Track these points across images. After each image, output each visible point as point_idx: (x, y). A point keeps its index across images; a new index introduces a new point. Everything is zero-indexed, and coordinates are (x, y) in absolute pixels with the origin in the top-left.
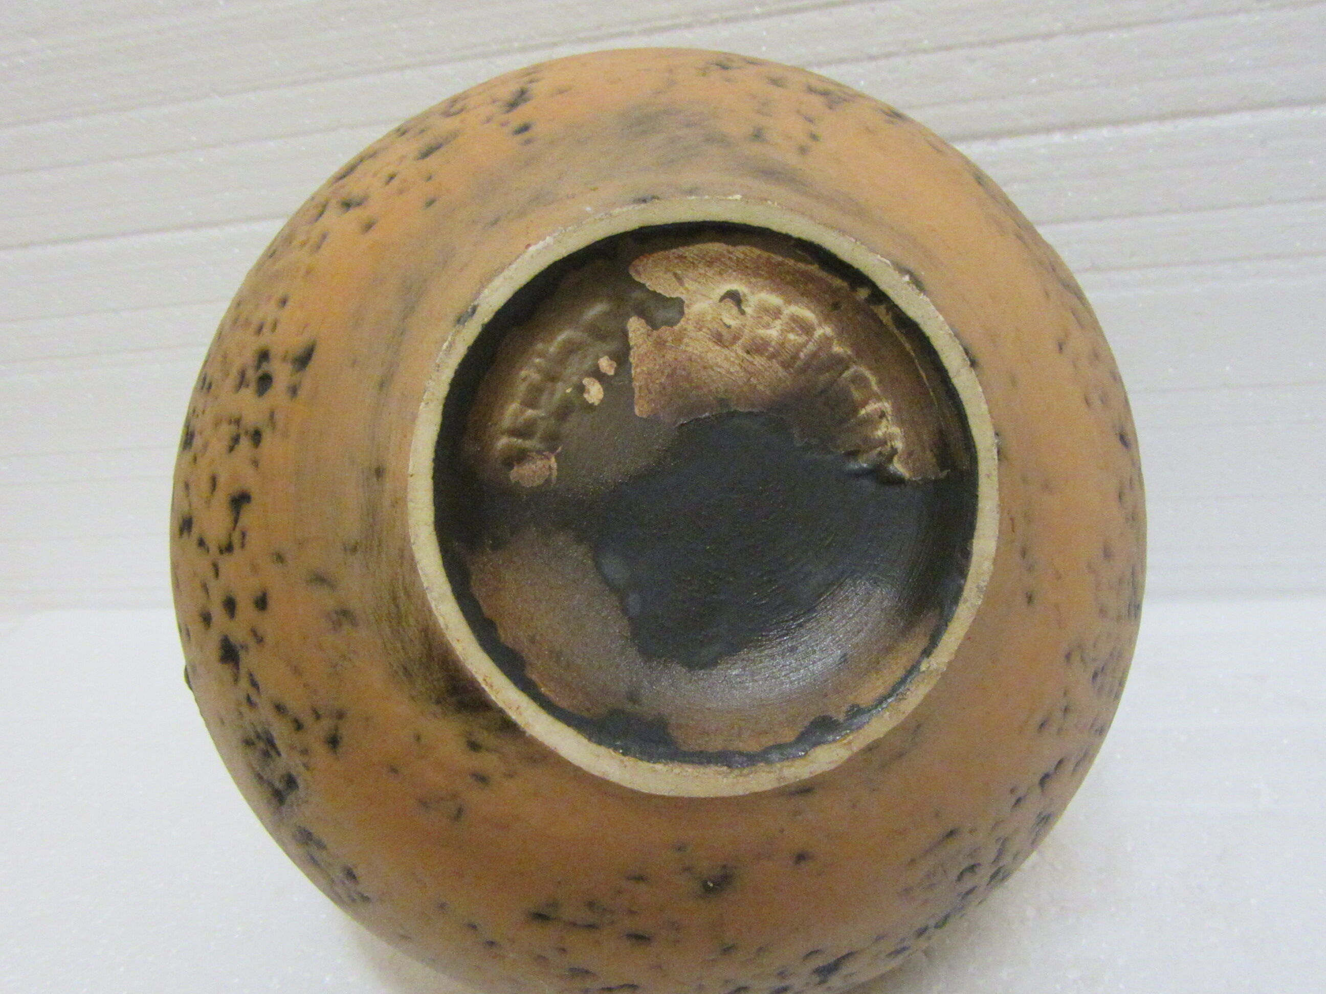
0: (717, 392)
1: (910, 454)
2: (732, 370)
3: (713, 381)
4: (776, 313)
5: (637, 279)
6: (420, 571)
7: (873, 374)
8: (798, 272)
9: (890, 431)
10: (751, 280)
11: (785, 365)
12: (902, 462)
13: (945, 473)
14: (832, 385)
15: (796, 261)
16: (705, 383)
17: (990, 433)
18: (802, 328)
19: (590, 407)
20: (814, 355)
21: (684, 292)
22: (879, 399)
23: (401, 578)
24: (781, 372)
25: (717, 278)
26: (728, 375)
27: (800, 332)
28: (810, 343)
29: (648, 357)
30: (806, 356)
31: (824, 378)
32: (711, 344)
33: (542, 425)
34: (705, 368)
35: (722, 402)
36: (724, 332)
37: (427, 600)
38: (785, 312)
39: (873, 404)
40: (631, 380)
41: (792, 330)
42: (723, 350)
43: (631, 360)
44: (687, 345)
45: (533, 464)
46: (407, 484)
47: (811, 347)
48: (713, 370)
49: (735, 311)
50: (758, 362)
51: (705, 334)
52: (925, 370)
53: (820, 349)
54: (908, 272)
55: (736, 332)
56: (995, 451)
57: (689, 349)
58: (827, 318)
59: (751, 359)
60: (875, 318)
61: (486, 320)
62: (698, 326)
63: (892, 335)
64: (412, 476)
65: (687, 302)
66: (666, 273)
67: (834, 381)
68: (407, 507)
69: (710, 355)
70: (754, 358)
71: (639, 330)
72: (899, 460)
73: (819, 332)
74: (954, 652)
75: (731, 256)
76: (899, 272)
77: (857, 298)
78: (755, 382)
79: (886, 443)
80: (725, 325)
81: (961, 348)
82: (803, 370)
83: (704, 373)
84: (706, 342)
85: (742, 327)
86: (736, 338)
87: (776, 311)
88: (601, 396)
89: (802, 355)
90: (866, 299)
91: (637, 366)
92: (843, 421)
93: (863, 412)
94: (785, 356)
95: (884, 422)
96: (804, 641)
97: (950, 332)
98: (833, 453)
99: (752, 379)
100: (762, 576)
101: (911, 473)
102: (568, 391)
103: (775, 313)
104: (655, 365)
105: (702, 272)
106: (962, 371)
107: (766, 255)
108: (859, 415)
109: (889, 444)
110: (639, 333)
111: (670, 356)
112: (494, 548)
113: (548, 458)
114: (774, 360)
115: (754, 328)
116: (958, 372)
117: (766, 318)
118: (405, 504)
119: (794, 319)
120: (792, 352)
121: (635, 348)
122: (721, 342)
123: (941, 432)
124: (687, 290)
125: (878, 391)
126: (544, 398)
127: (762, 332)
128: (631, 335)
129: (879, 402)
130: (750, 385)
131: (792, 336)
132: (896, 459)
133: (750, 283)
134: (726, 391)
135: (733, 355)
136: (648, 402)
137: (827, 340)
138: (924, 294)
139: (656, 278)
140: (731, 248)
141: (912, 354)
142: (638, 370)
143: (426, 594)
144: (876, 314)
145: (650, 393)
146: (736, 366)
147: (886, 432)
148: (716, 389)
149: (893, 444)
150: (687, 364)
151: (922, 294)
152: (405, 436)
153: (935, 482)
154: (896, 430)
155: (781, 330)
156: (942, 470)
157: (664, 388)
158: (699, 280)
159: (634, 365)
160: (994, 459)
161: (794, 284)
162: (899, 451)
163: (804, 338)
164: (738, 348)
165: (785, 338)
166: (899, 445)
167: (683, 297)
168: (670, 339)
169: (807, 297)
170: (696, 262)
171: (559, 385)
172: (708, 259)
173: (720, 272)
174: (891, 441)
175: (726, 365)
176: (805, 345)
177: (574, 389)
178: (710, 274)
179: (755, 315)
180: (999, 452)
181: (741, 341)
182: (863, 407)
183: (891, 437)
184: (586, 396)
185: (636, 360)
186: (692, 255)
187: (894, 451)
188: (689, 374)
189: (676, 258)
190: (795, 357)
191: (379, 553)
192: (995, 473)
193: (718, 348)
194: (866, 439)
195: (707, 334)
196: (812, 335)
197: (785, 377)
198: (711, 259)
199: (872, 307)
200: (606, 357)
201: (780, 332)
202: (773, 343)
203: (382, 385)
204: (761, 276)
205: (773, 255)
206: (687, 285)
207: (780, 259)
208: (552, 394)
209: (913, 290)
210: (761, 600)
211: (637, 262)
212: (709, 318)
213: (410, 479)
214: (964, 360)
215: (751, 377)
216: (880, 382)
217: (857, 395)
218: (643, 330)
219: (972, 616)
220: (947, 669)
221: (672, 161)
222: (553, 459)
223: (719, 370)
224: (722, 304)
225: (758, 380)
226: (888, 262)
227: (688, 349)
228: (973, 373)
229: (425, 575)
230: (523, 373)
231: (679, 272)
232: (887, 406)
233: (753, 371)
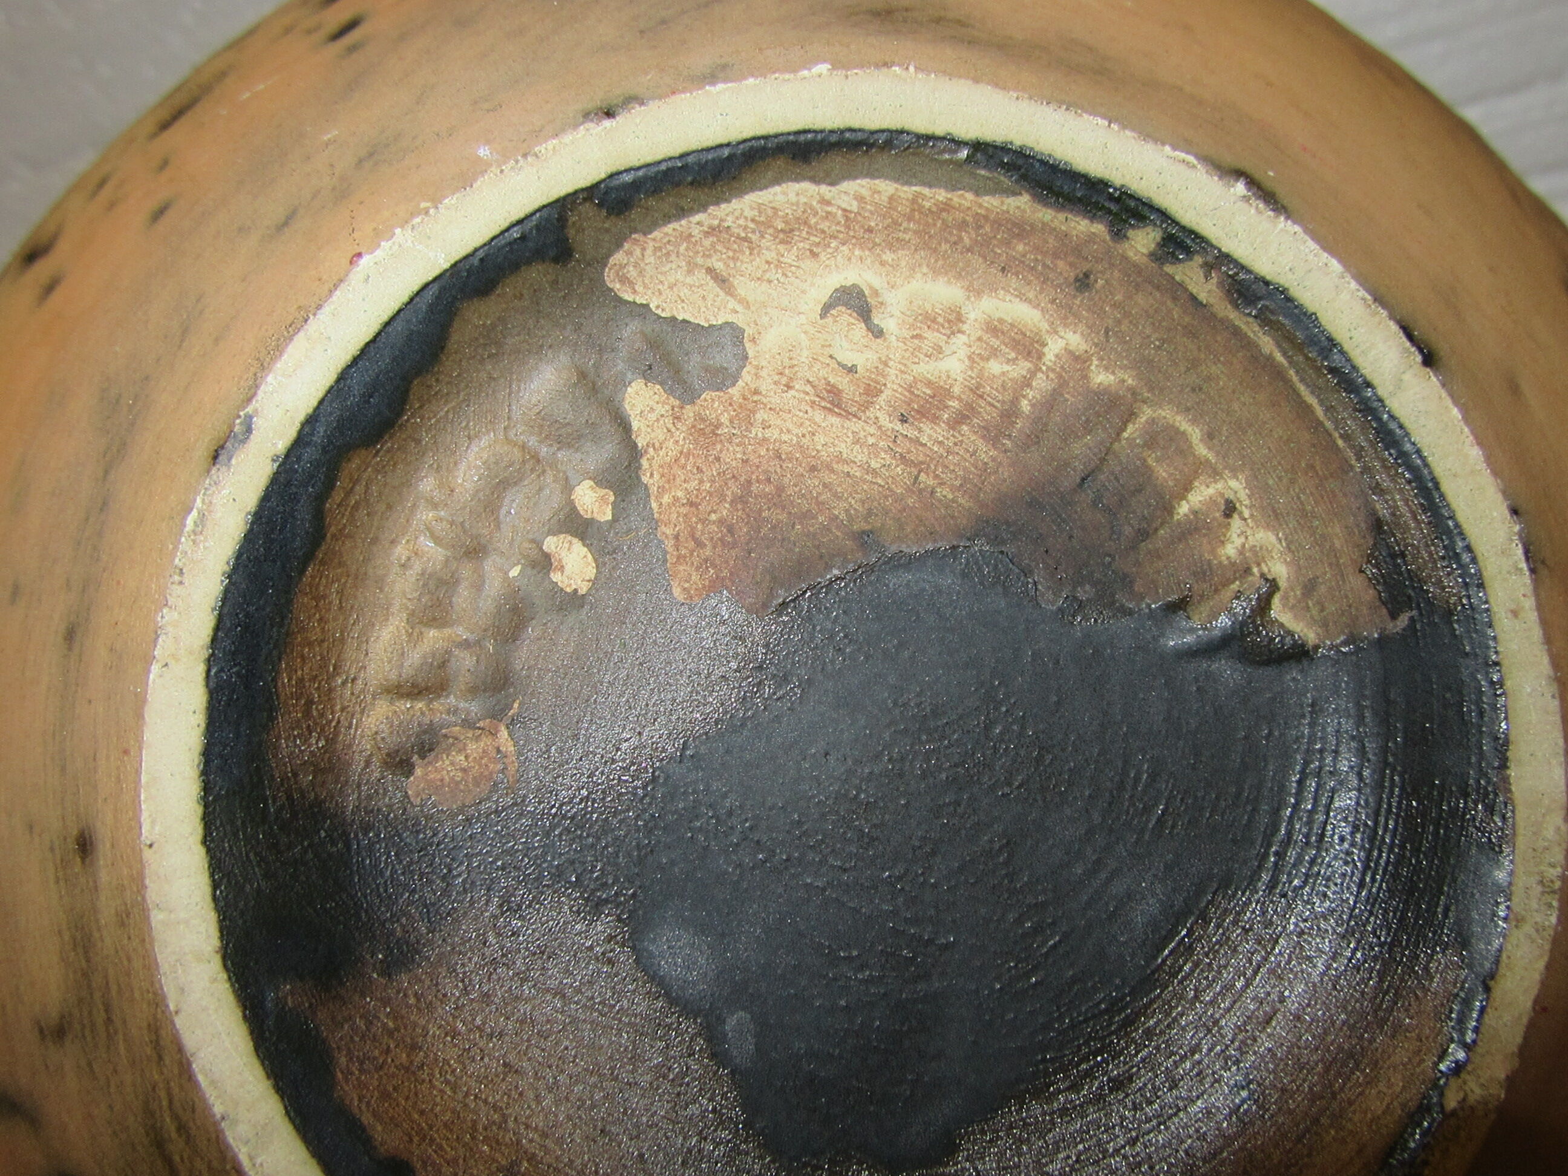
0: (851, 518)
1: (1310, 588)
2: (874, 464)
3: (837, 496)
4: (954, 321)
5: (628, 297)
6: (200, 1078)
7: (1194, 421)
8: (986, 218)
9: (1251, 541)
10: (884, 257)
11: (993, 434)
12: (1293, 607)
13: (1403, 620)
14: (1103, 460)
15: (977, 194)
16: (818, 503)
17: (1499, 510)
18: (1015, 345)
19: (574, 601)
20: (1051, 402)
21: (739, 308)
22: (1216, 474)
23: (163, 1094)
24: (986, 452)
25: (808, 264)
26: (869, 478)
27: (1013, 355)
28: (1040, 375)
29: (683, 467)
30: (1033, 406)
31: (1082, 448)
32: (818, 416)
33: (465, 662)
34: (813, 469)
35: (865, 539)
36: (842, 381)
37: (228, 1147)
38: (972, 316)
39: (1203, 488)
40: (654, 524)
41: (994, 353)
42: (847, 424)
43: (645, 479)
44: (766, 426)
45: (460, 751)
46: (143, 867)
47: (1042, 384)
48: (833, 471)
49: (859, 329)
50: (930, 436)
51: (802, 395)
52: (1315, 390)
53: (1063, 384)
54: (1239, 174)
55: (869, 378)
56: (1520, 551)
57: (773, 434)
58: (1067, 315)
59: (912, 433)
60: (1177, 290)
61: (281, 445)
62: (784, 380)
63: (1226, 324)
64: (151, 846)
65: (749, 331)
66: (690, 272)
67: (1106, 453)
68: (149, 924)
69: (820, 439)
70: (920, 430)
71: (652, 410)
72: (1284, 606)
73: (1053, 348)
74: (1516, 1050)
75: (829, 209)
76: (1220, 178)
77: (1131, 254)
78: (931, 482)
79: (1247, 571)
80: (844, 366)
81: (1394, 327)
82: (1034, 438)
83: (812, 482)
84: (807, 412)
85: (881, 367)
86: (872, 391)
87: (952, 317)
88: (591, 572)
89: (1025, 406)
90: (1152, 255)
91: (662, 490)
92: (1144, 534)
93: (1183, 509)
94: (988, 413)
95: (1236, 522)
96: (1143, 1060)
97: (1362, 293)
98: (1130, 613)
99: (923, 477)
100: (1019, 921)
101: (1320, 631)
102: (515, 572)
103: (949, 321)
104: (701, 482)
105: (770, 255)
106: (1407, 377)
107: (908, 191)
108: (1176, 517)
109: (1255, 570)
110: (653, 417)
111: (732, 456)
112: (388, 970)
113: (494, 734)
114: (965, 428)
115: (909, 363)
116: (1399, 384)
117: (932, 337)
118: (146, 919)
119: (994, 328)
120: (1003, 402)
121: (651, 450)
122: (839, 406)
123: (1377, 525)
124: (745, 303)
125: (1211, 456)
126: (462, 597)
127: (926, 369)
128: (635, 425)
129: (1215, 482)
130: (920, 491)
131: (995, 367)
132: (1276, 601)
133: (883, 264)
134: (870, 512)
135: (872, 430)
136: (697, 569)
137: (1079, 360)
138: (1287, 218)
139: (671, 288)
140: (824, 189)
141: (1279, 357)
142: (666, 499)
143: (222, 1131)
144: (1181, 285)
145: (700, 544)
146: (883, 455)
147: (1243, 545)
148: (847, 511)
149: (1265, 569)
150: (774, 466)
151: (1282, 218)
152: (126, 752)
153: (1382, 642)
154: (1265, 537)
155: (969, 358)
156: (1394, 616)
157: (731, 530)
158: (767, 276)
159: (653, 490)
160: (1521, 569)
161: (983, 247)
162: (1283, 584)
163: (1024, 367)
164: (881, 413)
165: (980, 376)
166: (1279, 570)
167: (739, 320)
168: (725, 419)
169: (1017, 274)
170: (754, 237)
171: (489, 565)
172: (780, 226)
173: (811, 251)
174: (1259, 565)
175: (860, 455)
176: (1027, 383)
177: (524, 567)
178: (789, 258)
179: (907, 334)
180: (1527, 552)
181: (882, 399)
182: (1183, 497)
183: (1259, 555)
184: (556, 577)
185: (656, 476)
186: (741, 222)
187: (1273, 586)
188: (780, 489)
189: (707, 234)
190: (1010, 413)
191: (109, 1037)
192: (1529, 603)
193: (834, 420)
194: (1204, 572)
195: (807, 394)
196: (1040, 356)
197: (994, 459)
198: (786, 223)
199: (1169, 269)
200: (588, 483)
201: (967, 362)
202: (956, 390)
203: (70, 635)
204: (903, 244)
205: (926, 191)
206: (741, 292)
207: (942, 195)
208: (478, 587)
209: (1259, 211)
210: (1028, 975)
211: (618, 257)
212: (804, 356)
213: (147, 854)
214: (1406, 350)
215: (919, 472)
216: (1210, 436)
217: (1162, 472)
218: (661, 409)
219: (1541, 956)
220: (1506, 1094)
221: (663, 22)
222: (504, 733)
223: (846, 469)
224: (829, 320)
225: (937, 477)
226: (1191, 159)
227: (768, 433)
228: (1433, 379)
229: (213, 1083)
230: (401, 551)
231: (719, 266)
232: (1236, 487)
233: (921, 458)
